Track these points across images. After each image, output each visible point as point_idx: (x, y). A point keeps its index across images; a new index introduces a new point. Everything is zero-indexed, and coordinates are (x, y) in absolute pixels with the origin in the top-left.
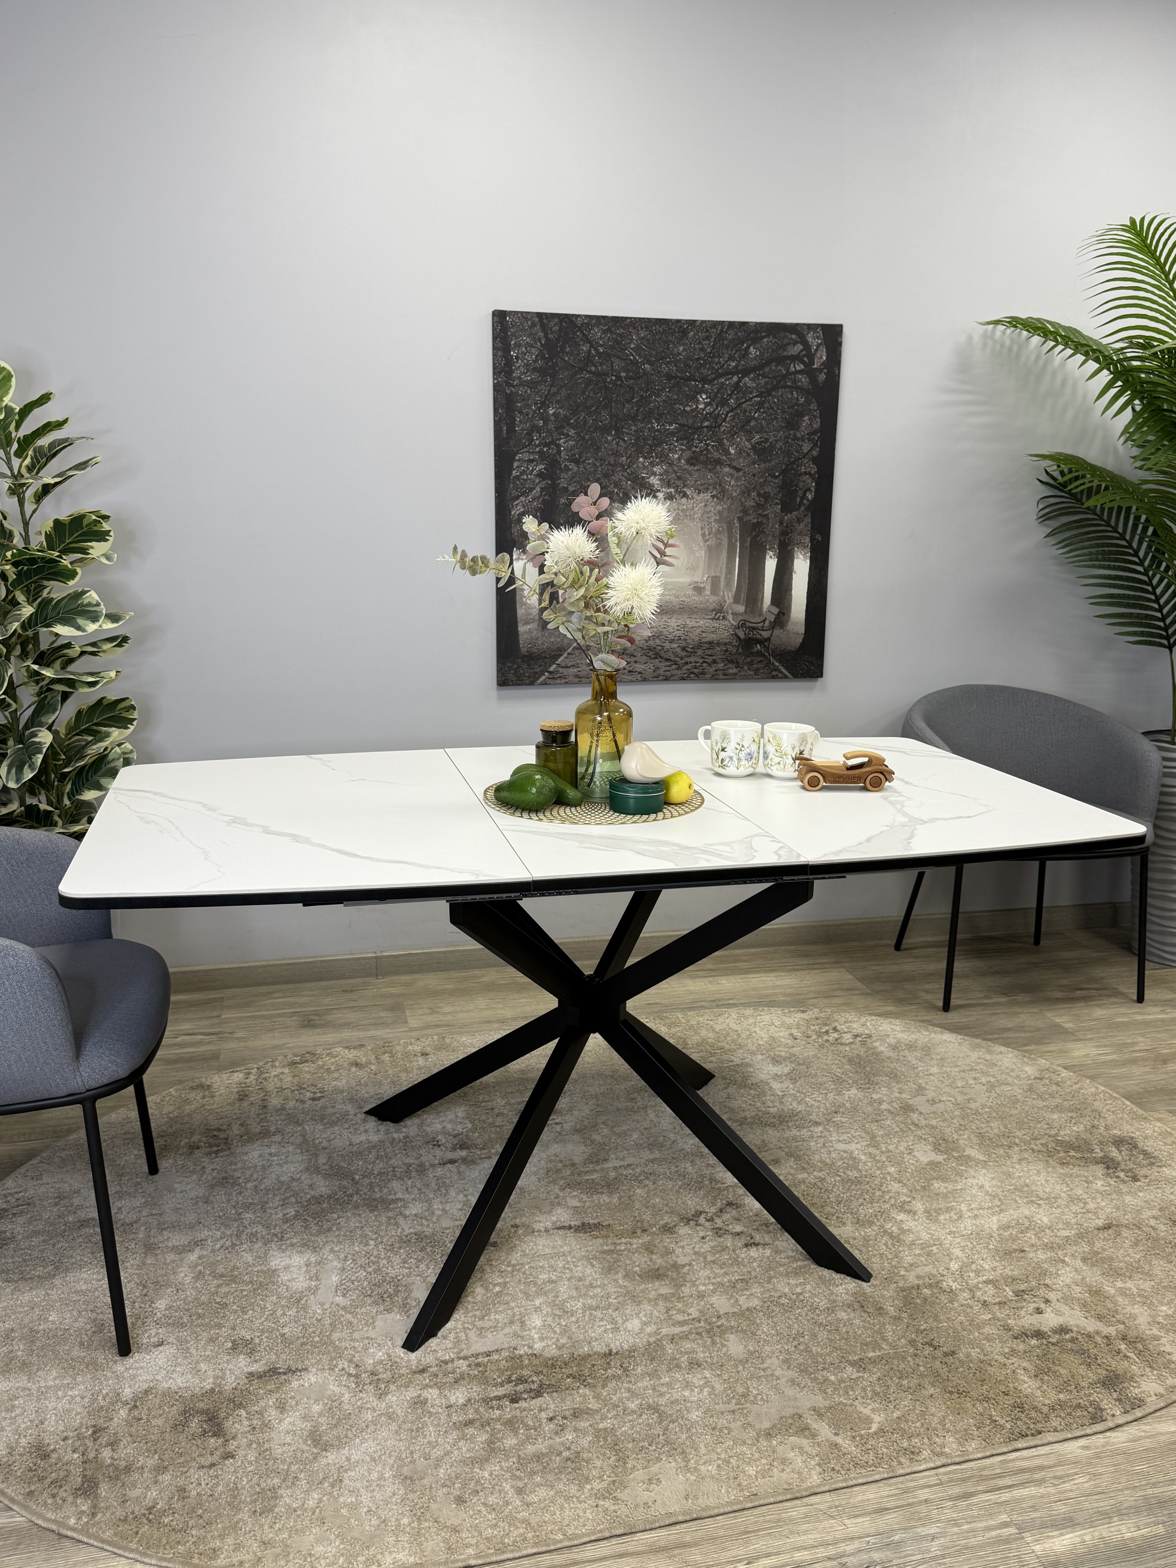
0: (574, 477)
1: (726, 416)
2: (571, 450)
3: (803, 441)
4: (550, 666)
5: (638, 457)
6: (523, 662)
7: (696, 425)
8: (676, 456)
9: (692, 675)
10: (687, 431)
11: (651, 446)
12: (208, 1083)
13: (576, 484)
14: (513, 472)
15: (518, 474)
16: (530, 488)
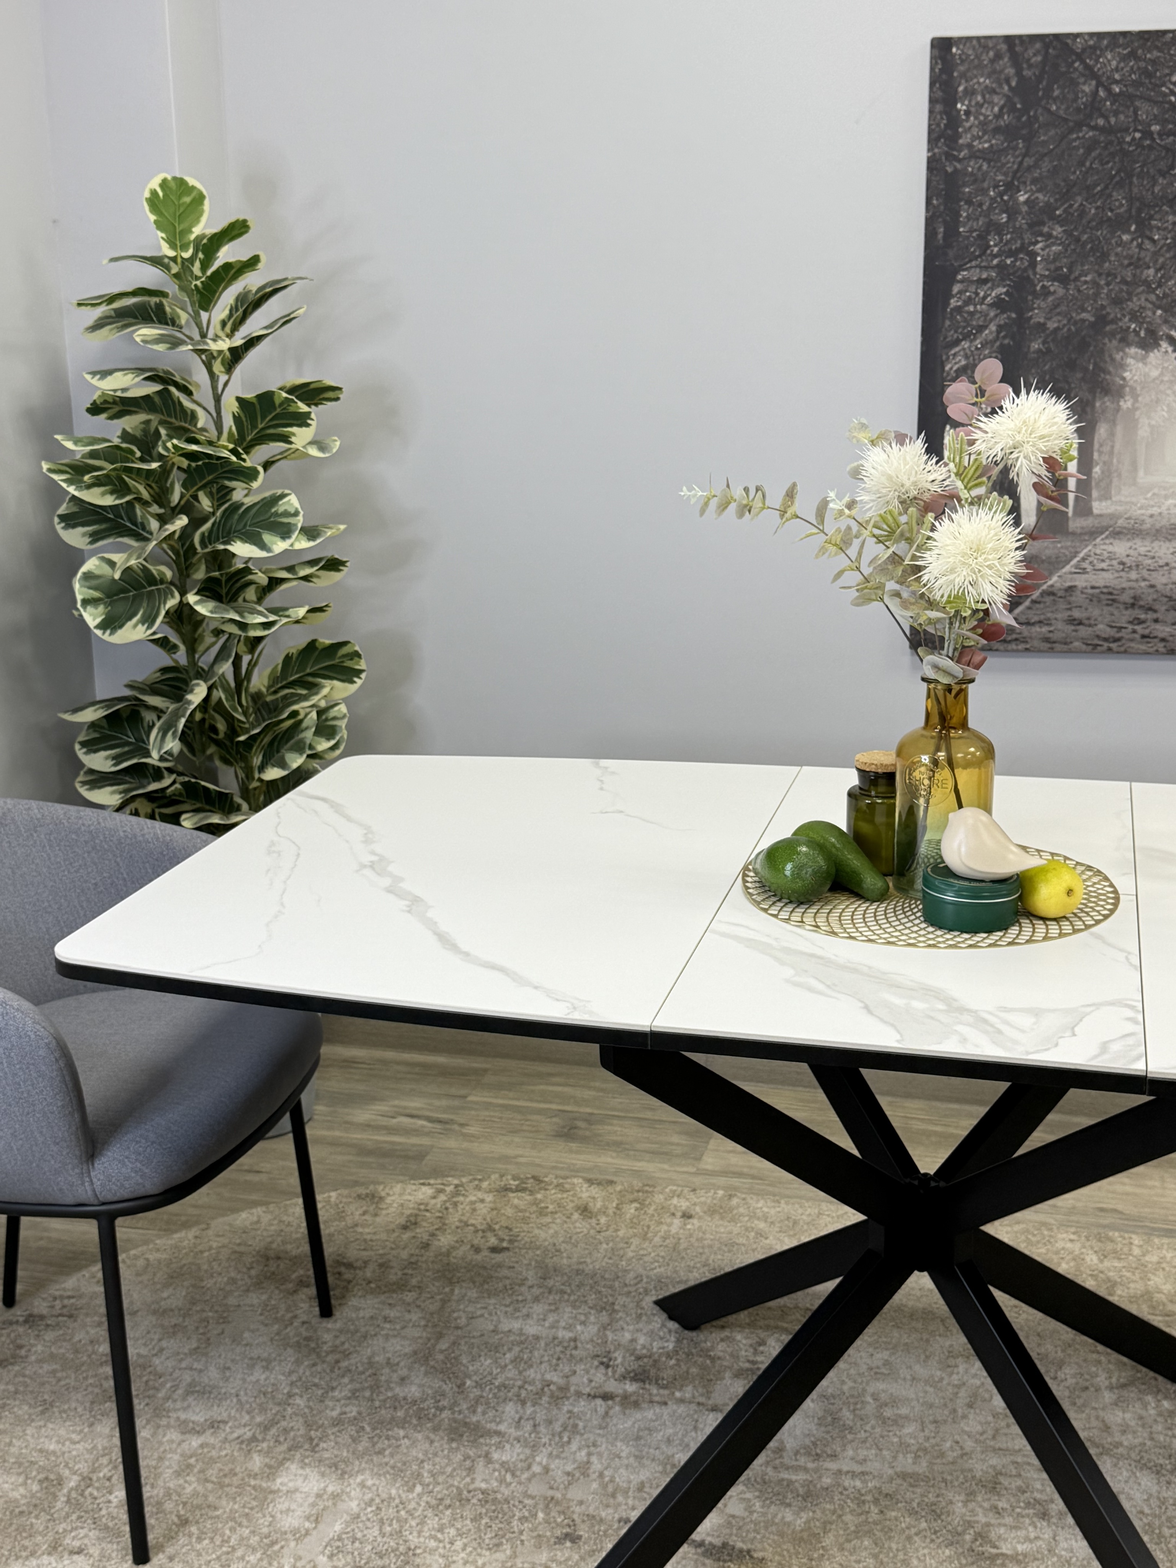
0: (1056, 306)
2: (1054, 260)
12: (383, 1194)
13: (1060, 318)
14: (952, 301)
15: (959, 304)
16: (980, 326)
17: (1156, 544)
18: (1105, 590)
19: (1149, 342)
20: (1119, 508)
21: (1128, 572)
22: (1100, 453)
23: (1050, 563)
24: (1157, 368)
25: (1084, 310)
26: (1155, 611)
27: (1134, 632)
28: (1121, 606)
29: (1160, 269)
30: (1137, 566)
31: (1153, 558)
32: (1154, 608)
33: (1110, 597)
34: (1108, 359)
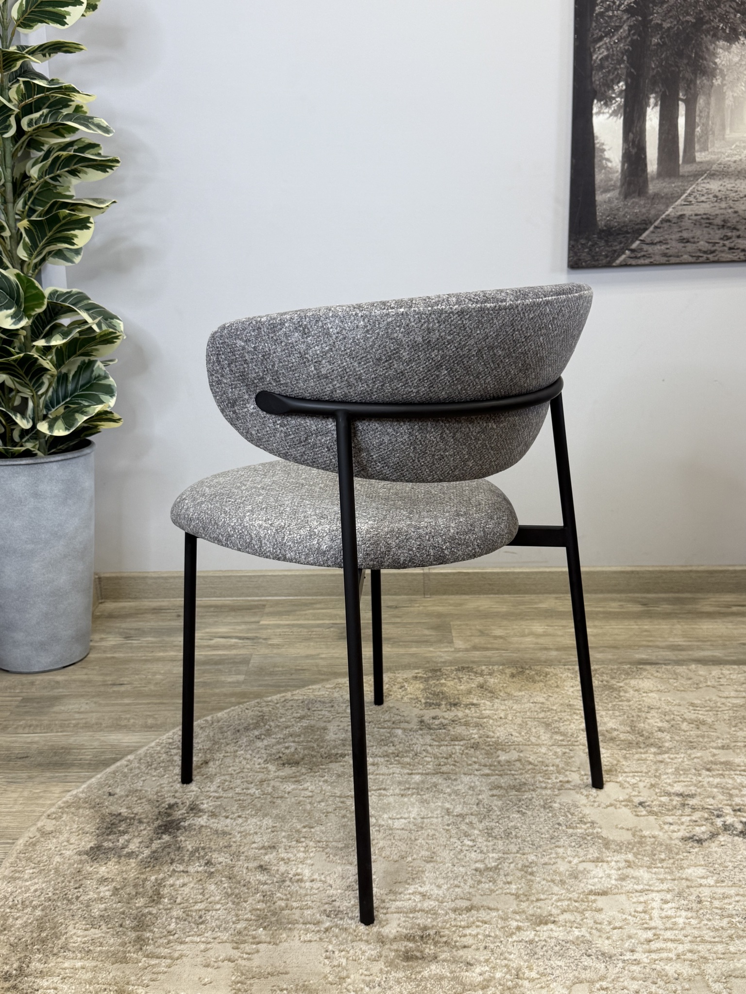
4: (633, 242)
6: (601, 238)
13: (672, 20)
15: (602, 10)
16: (617, 26)
17: (738, 182)
18: (704, 217)
19: (732, 37)
20: (713, 157)
21: (720, 202)
22: (700, 117)
23: (667, 198)
24: (737, 55)
25: (688, 14)
26: (738, 230)
27: (724, 245)
28: (715, 227)
30: (726, 198)
31: (736, 192)
32: (739, 227)
33: (708, 221)
34: (705, 50)
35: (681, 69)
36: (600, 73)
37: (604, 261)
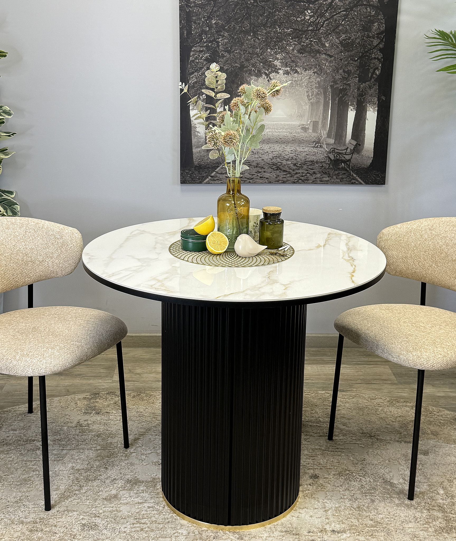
0: (227, 61)
1: (324, 23)
2: (226, 45)
3: (374, 38)
4: (212, 173)
5: (267, 49)
6: (196, 170)
7: (304, 30)
8: (292, 48)
9: (300, 181)
10: (298, 33)
11: (275, 42)
13: (228, 65)
14: (190, 58)
15: (193, 59)
16: (201, 67)
17: (264, 145)
18: (247, 161)
19: (259, 75)
21: (255, 155)
25: (236, 63)
26: (264, 168)
27: (258, 176)
28: (253, 167)
29: (261, 49)
30: (258, 153)
31: (263, 150)
32: (264, 167)
33: (249, 164)
34: (245, 80)
35: (234, 89)
36: (193, 90)
37: (198, 181)
